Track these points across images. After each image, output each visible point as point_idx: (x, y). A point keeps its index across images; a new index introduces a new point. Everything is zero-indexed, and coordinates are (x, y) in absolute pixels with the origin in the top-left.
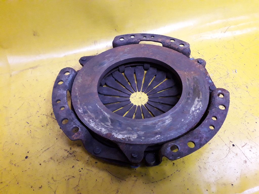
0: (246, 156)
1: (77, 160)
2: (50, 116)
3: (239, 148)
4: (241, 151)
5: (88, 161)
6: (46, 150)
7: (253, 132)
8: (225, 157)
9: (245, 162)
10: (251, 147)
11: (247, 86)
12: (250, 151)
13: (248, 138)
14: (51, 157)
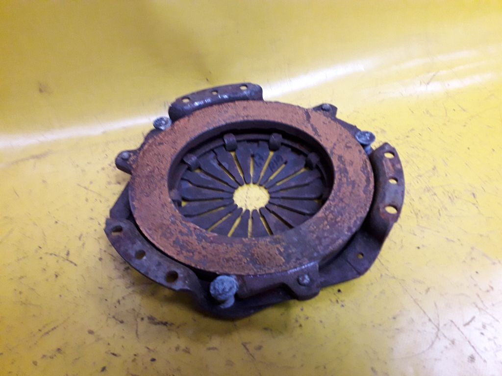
0: (473, 344)
1: (114, 354)
2: (65, 257)
3: (459, 329)
4: (463, 334)
5: (136, 357)
6: (49, 331)
7: (488, 291)
8: (429, 349)
9: (470, 359)
10: (484, 327)
11: (474, 195)
12: (482, 334)
13: (477, 306)
14: (59, 347)
